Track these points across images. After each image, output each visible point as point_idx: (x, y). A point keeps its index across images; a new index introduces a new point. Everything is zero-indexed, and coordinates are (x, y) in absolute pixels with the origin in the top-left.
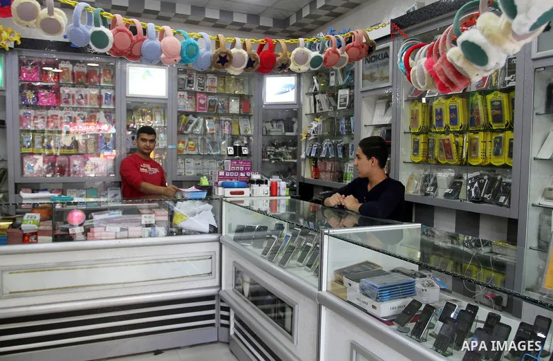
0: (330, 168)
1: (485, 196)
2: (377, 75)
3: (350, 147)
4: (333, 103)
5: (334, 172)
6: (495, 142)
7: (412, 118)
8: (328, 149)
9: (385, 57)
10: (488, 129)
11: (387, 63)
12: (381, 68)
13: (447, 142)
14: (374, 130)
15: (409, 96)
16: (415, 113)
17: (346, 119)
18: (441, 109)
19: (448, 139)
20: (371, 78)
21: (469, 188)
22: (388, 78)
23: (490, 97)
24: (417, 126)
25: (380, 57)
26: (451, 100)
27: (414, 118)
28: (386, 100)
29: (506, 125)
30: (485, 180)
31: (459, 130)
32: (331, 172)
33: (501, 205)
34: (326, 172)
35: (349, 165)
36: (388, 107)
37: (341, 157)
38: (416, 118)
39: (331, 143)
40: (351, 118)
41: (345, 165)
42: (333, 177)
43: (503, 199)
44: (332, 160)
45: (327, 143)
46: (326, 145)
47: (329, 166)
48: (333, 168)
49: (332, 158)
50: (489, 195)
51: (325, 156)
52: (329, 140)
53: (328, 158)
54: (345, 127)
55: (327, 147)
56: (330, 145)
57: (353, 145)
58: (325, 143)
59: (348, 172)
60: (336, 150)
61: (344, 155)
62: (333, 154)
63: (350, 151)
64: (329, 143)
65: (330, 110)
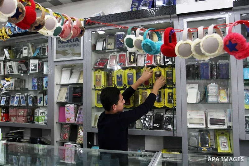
0: (22, 114)
1: (155, 125)
2: (69, 51)
3: (38, 99)
4: (25, 69)
5: (26, 116)
7: (96, 80)
8: (20, 100)
9: (76, 41)
11: (79, 45)
12: (72, 47)
14: (61, 87)
15: (95, 66)
16: (99, 77)
17: (38, 79)
18: (121, 75)
20: (65, 53)
21: (142, 121)
22: (79, 54)
23: (155, 70)
25: (72, 40)
26: (128, 70)
27: (98, 80)
30: (151, 116)
32: (23, 116)
33: (169, 129)
34: (19, 116)
35: (40, 111)
36: (71, 73)
37: (32, 105)
38: (100, 80)
39: (23, 96)
40: (44, 79)
41: (36, 111)
42: (25, 120)
43: (169, 126)
44: (23, 108)
45: (18, 96)
46: (17, 97)
47: (21, 112)
48: (25, 114)
49: (23, 106)
50: (157, 125)
51: (17, 105)
52: (20, 94)
53: (20, 106)
54: (37, 85)
55: (18, 98)
56: (22, 97)
57: (41, 97)
58: (16, 96)
59: (40, 115)
60: (27, 100)
61: (33, 104)
62: (24, 103)
63: (38, 101)
64: (21, 96)
65: (20, 73)
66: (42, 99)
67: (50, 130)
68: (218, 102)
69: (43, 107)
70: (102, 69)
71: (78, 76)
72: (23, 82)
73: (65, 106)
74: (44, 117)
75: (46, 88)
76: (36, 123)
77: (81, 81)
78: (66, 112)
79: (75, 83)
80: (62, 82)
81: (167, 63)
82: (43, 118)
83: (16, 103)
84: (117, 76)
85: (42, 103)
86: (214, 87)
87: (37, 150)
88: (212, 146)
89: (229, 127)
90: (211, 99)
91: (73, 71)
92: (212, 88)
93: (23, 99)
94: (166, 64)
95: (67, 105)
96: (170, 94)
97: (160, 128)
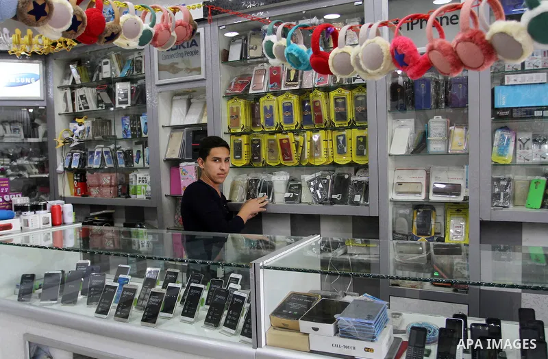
0: (108, 182)
1: (333, 196)
2: (181, 66)
3: (135, 154)
4: (107, 100)
5: (116, 185)
6: (338, 141)
7: (232, 117)
8: (103, 158)
9: (192, 45)
10: (330, 127)
11: (197, 52)
12: (186, 58)
13: (285, 142)
14: (172, 132)
15: (228, 91)
16: (235, 110)
17: (132, 119)
18: (271, 107)
19: (288, 139)
20: (174, 69)
21: (312, 189)
22: (199, 70)
23: (333, 94)
24: (237, 125)
25: (185, 45)
26: (284, 96)
27: (235, 117)
28: (187, 97)
29: (349, 123)
30: (328, 180)
31: (294, 129)
32: (111, 186)
33: (357, 204)
34: (103, 186)
35: (139, 176)
36: (189, 104)
37: (123, 166)
38: (237, 116)
39: (108, 150)
40: (141, 117)
41: (131, 176)
42: (114, 192)
43: (358, 198)
44: (110, 170)
45: (100, 150)
46: (98, 153)
47: (106, 179)
48: (113, 181)
49: (110, 168)
50: (338, 195)
51: (98, 166)
52: (103, 146)
53: (102, 169)
54: (129, 128)
55: (100, 155)
56: (107, 153)
57: (139, 151)
58: (97, 150)
59: (138, 184)
60: (115, 158)
61: (126, 164)
62: (111, 163)
63: (135, 158)
64: (104, 150)
65: (100, 108)
66: (141, 155)
67: (156, 208)
68: (448, 152)
69: (144, 168)
70: (240, 96)
71: (200, 110)
72: (106, 125)
73: (179, 166)
74: (145, 186)
75: (146, 134)
76: (133, 197)
77: (204, 121)
78: (182, 176)
79: (196, 123)
80: (173, 123)
81: (354, 81)
82: (143, 188)
83: (96, 164)
84: (265, 108)
85: (141, 161)
86: (441, 125)
87: (137, 246)
88: (439, 233)
89: (466, 198)
90: (435, 146)
91: (192, 100)
92: (437, 124)
93: (109, 156)
94: (353, 83)
95: (182, 165)
96: (361, 140)
97: (343, 202)
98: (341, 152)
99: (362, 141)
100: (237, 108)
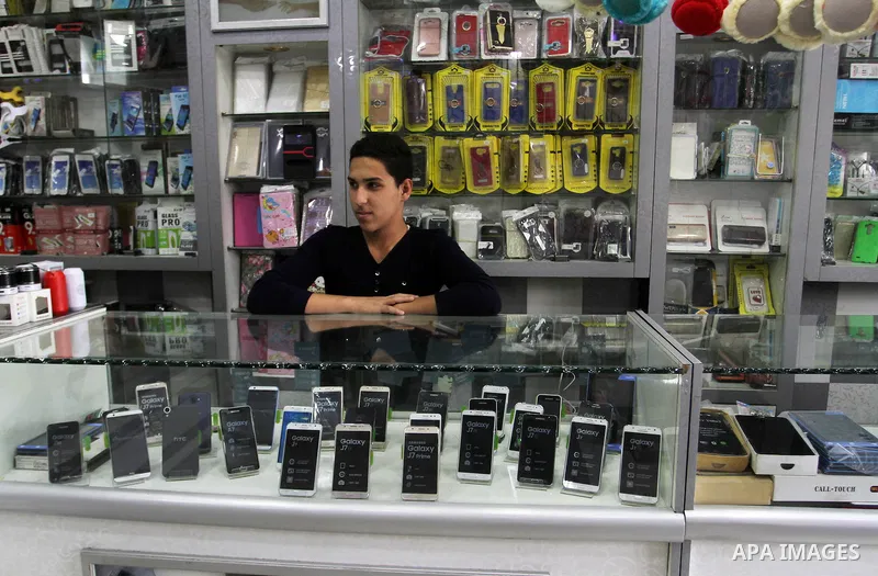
0: (90, 223)
1: (566, 247)
3: (144, 167)
5: (105, 232)
6: (573, 155)
7: (372, 103)
8: (74, 174)
10: (564, 131)
13: (480, 152)
14: (234, 126)
15: (370, 54)
16: (381, 91)
17: (146, 97)
18: (460, 88)
19: (487, 148)
21: (527, 236)
22: (312, 8)
24: (386, 120)
26: (486, 70)
27: (379, 102)
28: (266, 59)
29: (594, 125)
30: (552, 220)
31: (499, 129)
33: (614, 258)
34: (75, 232)
35: (161, 211)
36: (271, 78)
37: (121, 191)
38: (386, 102)
39: (90, 158)
40: (161, 96)
41: (142, 210)
42: (104, 244)
43: (613, 249)
44: (89, 201)
45: (66, 158)
46: (60, 165)
47: (87, 218)
48: (100, 222)
49: (87, 196)
50: (574, 245)
51: (64, 192)
52: (71, 150)
53: (74, 197)
54: (141, 116)
55: (67, 168)
56: (84, 164)
57: (154, 164)
58: (55, 160)
59: (160, 228)
60: (102, 175)
61: (127, 186)
62: (94, 186)
63: (145, 177)
64: (78, 158)
65: (57, 72)
66: (160, 170)
67: (210, 274)
68: (753, 178)
69: (166, 196)
70: (394, 66)
71: (297, 85)
72: (69, 109)
73: (259, 193)
74: (176, 231)
75: (182, 128)
76: (149, 253)
77: (315, 105)
78: (265, 211)
79: (293, 110)
80: (242, 108)
81: (615, 53)
82: (172, 235)
83: (60, 186)
84: (448, 89)
85: (159, 183)
86: (745, 134)
87: (159, 346)
89: (775, 249)
90: (735, 168)
91: (276, 68)
92: (742, 137)
93: (89, 171)
94: (613, 56)
95: (265, 189)
96: (617, 153)
97: (585, 255)
98: (579, 173)
99: (617, 155)
100: (387, 87)
